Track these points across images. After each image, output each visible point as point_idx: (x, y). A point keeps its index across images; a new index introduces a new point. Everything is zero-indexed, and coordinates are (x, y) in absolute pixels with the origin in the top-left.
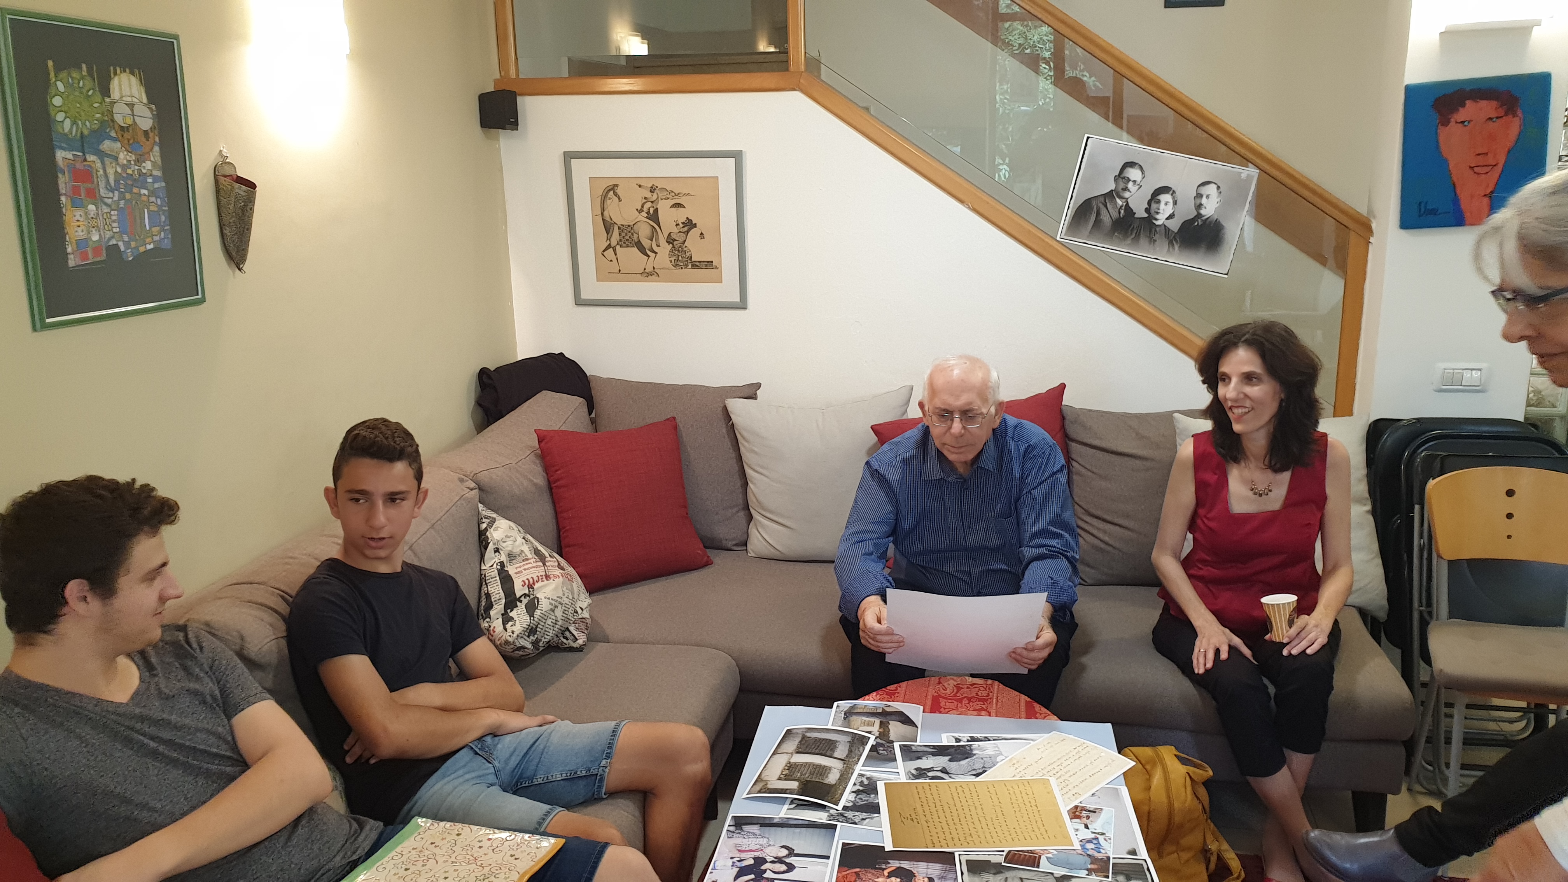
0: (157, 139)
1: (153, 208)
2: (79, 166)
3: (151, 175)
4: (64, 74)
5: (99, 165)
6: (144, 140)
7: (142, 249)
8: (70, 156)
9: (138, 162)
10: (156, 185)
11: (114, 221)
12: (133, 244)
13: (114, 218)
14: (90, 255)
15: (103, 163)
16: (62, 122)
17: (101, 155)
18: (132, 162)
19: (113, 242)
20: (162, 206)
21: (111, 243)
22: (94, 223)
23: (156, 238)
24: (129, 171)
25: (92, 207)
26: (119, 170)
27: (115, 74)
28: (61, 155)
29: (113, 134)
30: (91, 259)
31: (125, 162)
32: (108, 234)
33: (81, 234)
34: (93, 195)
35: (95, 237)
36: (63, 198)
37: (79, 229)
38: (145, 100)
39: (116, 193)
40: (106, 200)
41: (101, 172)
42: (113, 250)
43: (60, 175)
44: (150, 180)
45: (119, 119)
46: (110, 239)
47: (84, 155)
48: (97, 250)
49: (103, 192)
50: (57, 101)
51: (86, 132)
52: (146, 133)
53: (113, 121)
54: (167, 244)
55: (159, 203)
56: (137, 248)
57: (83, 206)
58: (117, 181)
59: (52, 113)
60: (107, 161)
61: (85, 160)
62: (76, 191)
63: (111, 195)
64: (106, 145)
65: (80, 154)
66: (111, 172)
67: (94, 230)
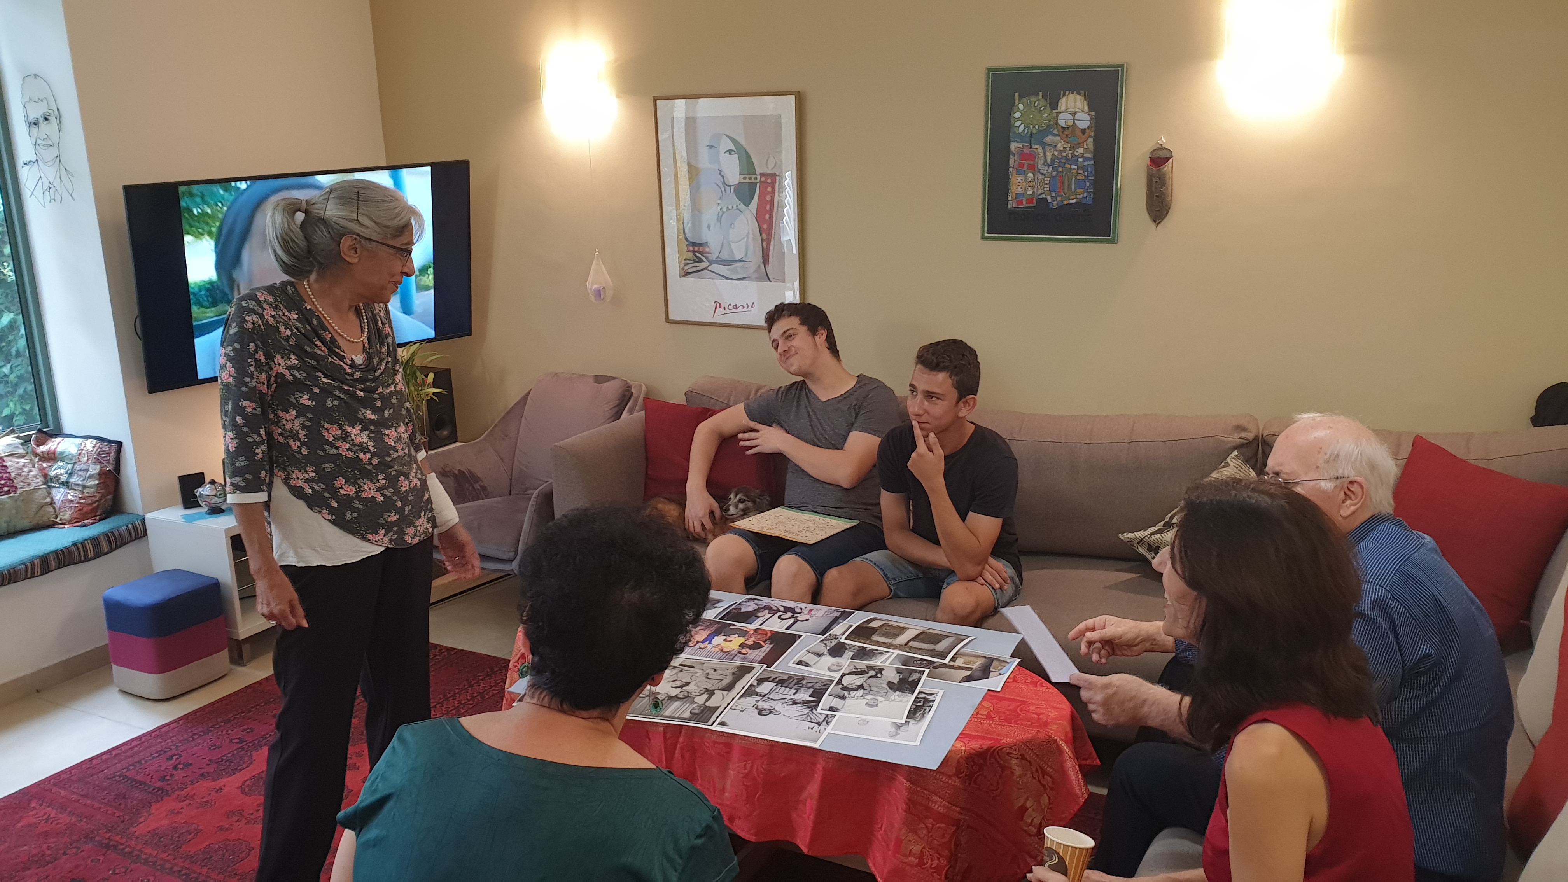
0: (1092, 134)
1: (1080, 177)
2: (1026, 151)
3: (1082, 156)
4: (1025, 100)
5: (1041, 150)
6: (1081, 135)
7: (1066, 202)
8: (1020, 145)
9: (1073, 148)
10: (1086, 163)
11: (1046, 184)
12: (1059, 199)
13: (1046, 182)
14: (1024, 202)
15: (1044, 149)
16: (1019, 127)
17: (1044, 145)
18: (1068, 149)
19: (1044, 196)
20: (1088, 176)
21: (1041, 197)
22: (1031, 184)
23: (1078, 196)
24: (1064, 154)
25: (1031, 175)
26: (1056, 153)
27: (1064, 95)
28: (1013, 145)
29: (1055, 132)
30: (1025, 204)
31: (1062, 149)
32: (1040, 191)
33: (1019, 190)
34: (1032, 168)
35: (1030, 193)
36: (1011, 169)
37: (1019, 187)
38: (1086, 109)
39: (1051, 167)
40: (1042, 171)
41: (1042, 154)
42: (1043, 201)
43: (1011, 157)
44: (1080, 160)
45: (1062, 123)
46: (1041, 194)
47: (1030, 145)
48: (1030, 200)
49: (1040, 167)
50: (1017, 115)
51: (1035, 132)
52: (1083, 131)
53: (1057, 124)
54: (1088, 201)
55: (1086, 174)
56: (1062, 201)
57: (1025, 174)
58: (1053, 161)
59: (1013, 121)
60: (1047, 148)
61: (1031, 148)
62: (1021, 165)
63: (1046, 168)
64: (1049, 139)
65: (1028, 144)
66: (1049, 155)
67: (1029, 188)
